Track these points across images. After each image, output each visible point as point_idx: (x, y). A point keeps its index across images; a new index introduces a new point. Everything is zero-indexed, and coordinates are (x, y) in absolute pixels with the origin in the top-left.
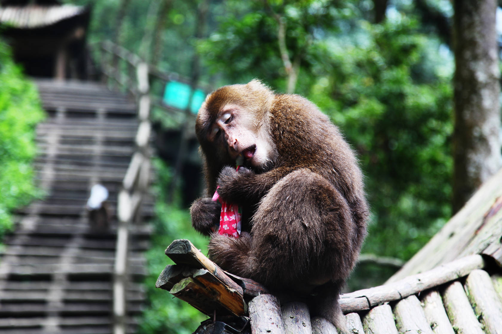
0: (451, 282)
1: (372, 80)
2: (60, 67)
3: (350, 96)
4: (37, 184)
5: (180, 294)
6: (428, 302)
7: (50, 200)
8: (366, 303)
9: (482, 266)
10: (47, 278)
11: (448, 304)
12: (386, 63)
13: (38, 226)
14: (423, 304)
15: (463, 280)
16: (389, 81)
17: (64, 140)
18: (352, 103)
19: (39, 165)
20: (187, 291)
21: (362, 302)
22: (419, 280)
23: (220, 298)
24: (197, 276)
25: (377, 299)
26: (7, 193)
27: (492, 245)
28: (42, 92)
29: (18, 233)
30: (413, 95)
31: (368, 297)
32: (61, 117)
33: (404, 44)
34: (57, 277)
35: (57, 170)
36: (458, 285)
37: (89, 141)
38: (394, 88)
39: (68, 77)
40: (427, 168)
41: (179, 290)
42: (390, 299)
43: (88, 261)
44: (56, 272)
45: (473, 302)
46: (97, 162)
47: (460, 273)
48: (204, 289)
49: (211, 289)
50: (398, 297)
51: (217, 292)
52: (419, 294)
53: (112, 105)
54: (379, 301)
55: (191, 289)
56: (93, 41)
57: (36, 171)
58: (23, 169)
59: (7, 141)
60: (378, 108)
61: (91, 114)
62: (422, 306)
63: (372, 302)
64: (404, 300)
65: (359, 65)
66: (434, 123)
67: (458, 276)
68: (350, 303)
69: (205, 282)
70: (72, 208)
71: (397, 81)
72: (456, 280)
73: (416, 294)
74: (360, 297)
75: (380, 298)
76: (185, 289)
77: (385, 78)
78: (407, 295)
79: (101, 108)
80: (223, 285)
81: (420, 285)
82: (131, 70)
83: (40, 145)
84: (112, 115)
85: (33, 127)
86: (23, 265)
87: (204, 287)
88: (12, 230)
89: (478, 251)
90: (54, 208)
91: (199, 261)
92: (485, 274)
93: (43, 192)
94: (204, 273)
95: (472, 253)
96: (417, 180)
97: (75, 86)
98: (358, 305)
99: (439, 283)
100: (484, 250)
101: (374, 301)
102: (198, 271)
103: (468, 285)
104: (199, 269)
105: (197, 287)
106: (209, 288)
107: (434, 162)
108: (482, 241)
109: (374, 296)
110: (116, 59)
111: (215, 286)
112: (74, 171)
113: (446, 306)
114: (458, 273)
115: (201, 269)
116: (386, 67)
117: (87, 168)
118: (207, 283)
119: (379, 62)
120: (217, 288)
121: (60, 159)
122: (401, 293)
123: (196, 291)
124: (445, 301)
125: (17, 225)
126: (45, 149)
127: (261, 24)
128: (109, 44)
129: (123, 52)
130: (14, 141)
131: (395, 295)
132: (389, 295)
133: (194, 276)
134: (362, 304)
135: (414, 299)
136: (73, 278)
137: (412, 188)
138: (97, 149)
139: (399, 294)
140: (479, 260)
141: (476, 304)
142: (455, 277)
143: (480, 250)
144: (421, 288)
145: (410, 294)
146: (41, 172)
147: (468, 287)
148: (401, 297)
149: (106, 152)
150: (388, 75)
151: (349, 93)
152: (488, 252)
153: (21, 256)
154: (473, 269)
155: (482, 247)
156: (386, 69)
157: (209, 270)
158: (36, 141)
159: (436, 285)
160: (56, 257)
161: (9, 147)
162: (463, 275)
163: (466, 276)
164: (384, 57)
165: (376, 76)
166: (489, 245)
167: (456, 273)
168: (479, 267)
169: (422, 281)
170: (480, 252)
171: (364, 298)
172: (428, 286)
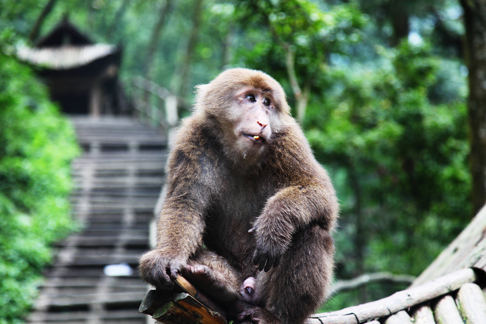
0: (442, 297)
1: (390, 102)
2: (95, 103)
3: (369, 119)
4: (73, 217)
5: (162, 318)
6: (418, 317)
7: (86, 232)
8: (355, 320)
9: (474, 279)
10: (85, 308)
11: (439, 318)
12: (403, 85)
13: (76, 259)
14: (412, 319)
15: (454, 294)
16: (406, 103)
17: (100, 174)
18: (372, 126)
19: (75, 199)
20: (168, 315)
21: (350, 319)
22: (409, 296)
23: (203, 321)
24: (178, 300)
25: (365, 316)
26: (45, 228)
27: (483, 258)
28: (78, 129)
29: (57, 265)
30: (431, 115)
31: (356, 314)
32: (95, 152)
33: (420, 66)
34: (95, 307)
35: (93, 203)
36: (449, 299)
37: (122, 173)
38: (412, 109)
39: (103, 112)
40: (449, 187)
41: (161, 315)
42: (379, 315)
43: (123, 290)
44: (93, 302)
45: (463, 315)
46: (130, 193)
47: (450, 287)
48: (186, 313)
49: (192, 312)
50: (387, 313)
51: (199, 315)
52: (409, 309)
53: (144, 138)
54: (367, 318)
55: (172, 313)
56: (125, 78)
57: (73, 205)
58: (60, 203)
59: (44, 176)
60: (397, 129)
61: (123, 148)
62: (412, 321)
63: (360, 319)
64: (393, 316)
65: (377, 89)
66: (453, 143)
67: (449, 290)
68: (338, 321)
69: (187, 306)
70: (107, 239)
71: (415, 103)
72: (447, 294)
73: (406, 310)
74: (348, 314)
75: (368, 315)
76: (167, 313)
77: (402, 101)
78: (397, 311)
79: (133, 141)
80: (205, 308)
81: (410, 300)
82: (161, 105)
83: (76, 180)
84: (144, 148)
85: (68, 162)
86: (61, 297)
87: (187, 311)
88: (51, 263)
89: (470, 265)
90: (91, 240)
91: (181, 285)
92: (476, 287)
93: (80, 224)
94: (185, 296)
95: (463, 267)
96: (440, 198)
97: (110, 121)
98: (346, 322)
99: (429, 298)
100: (475, 263)
101: (362, 318)
102: (179, 295)
103: (459, 299)
104: (180, 293)
105: (178, 311)
106: (191, 311)
107: (455, 180)
108: (474, 255)
109: (362, 312)
110: (147, 94)
111: (197, 309)
112: (108, 203)
113: (437, 320)
114: (449, 287)
115: (182, 293)
116: (403, 90)
117: (119, 200)
118: (189, 306)
119: (395, 86)
120: (199, 311)
121: (95, 192)
122: (390, 308)
123: (178, 315)
124: (436, 315)
125: (56, 259)
126: (80, 183)
127: (271, 52)
128: (140, 80)
129: (153, 87)
130: (51, 177)
131: (384, 311)
132: (378, 312)
133: (175, 301)
134: (350, 321)
135: (404, 313)
136: (110, 307)
137: (435, 207)
138: (130, 181)
139: (387, 310)
140: (471, 274)
141: (466, 318)
142: (446, 291)
143: (472, 264)
144: (411, 303)
145: (399, 310)
146: (78, 205)
147: (459, 300)
148: (391, 313)
149: (139, 184)
150: (404, 97)
151: (368, 116)
152: (479, 266)
153: (60, 288)
154: (464, 283)
155: (473, 260)
156: (403, 92)
157: (191, 293)
158: (72, 176)
159: (426, 300)
160: (93, 288)
161: (46, 183)
162: (454, 289)
163: (457, 290)
164: (401, 79)
165: (394, 100)
166: (479, 258)
167: (446, 287)
168: (470, 281)
169: (412, 297)
170: (472, 265)
171: (353, 315)
172: (418, 301)
